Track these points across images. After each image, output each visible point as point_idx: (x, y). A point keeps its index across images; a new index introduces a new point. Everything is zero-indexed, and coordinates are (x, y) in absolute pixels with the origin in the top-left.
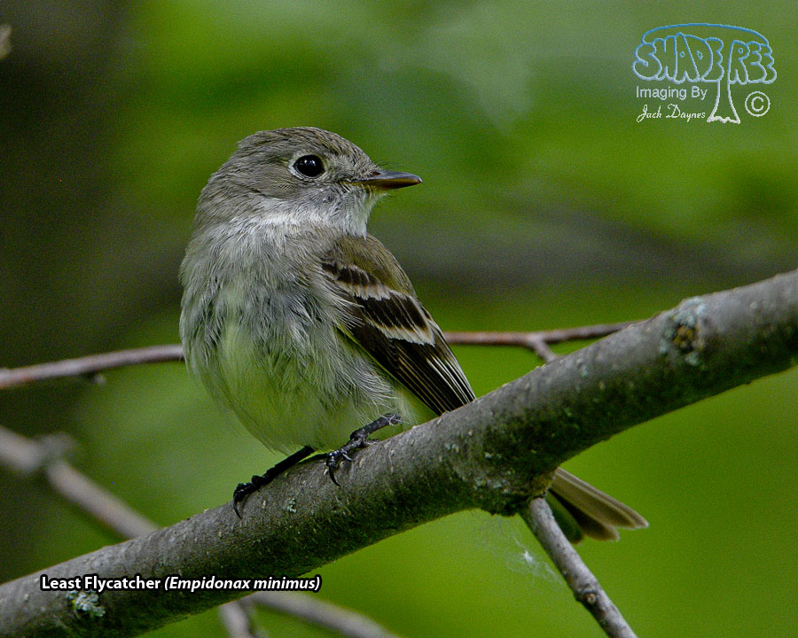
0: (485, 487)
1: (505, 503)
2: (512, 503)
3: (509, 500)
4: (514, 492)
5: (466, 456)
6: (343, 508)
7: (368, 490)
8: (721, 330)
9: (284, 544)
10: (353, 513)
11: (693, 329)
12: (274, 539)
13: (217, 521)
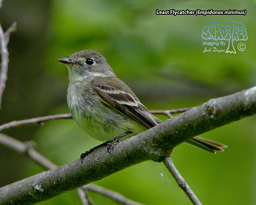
0: (153, 154)
1: (158, 158)
2: (161, 158)
3: (160, 157)
4: (161, 155)
5: (147, 145)
6: (112, 160)
7: (119, 155)
8: (220, 108)
9: (95, 171)
10: (115, 161)
11: (212, 108)
12: (92, 169)
13: (76, 164)
